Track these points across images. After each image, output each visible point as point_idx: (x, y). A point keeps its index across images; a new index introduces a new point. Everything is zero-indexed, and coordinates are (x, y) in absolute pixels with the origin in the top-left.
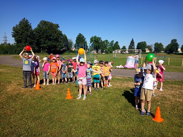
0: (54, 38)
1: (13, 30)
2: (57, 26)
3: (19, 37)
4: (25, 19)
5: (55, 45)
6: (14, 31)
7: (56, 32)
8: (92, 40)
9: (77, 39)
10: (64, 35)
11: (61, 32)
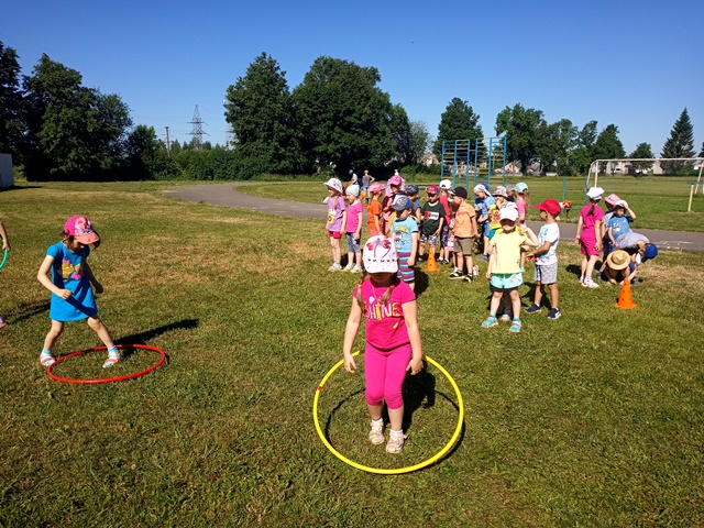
0: (360, 119)
1: (228, 97)
2: (374, 75)
3: (248, 123)
4: (267, 57)
5: (366, 147)
6: (233, 100)
7: (368, 99)
8: (504, 122)
9: (443, 122)
10: (397, 107)
11: (386, 96)
